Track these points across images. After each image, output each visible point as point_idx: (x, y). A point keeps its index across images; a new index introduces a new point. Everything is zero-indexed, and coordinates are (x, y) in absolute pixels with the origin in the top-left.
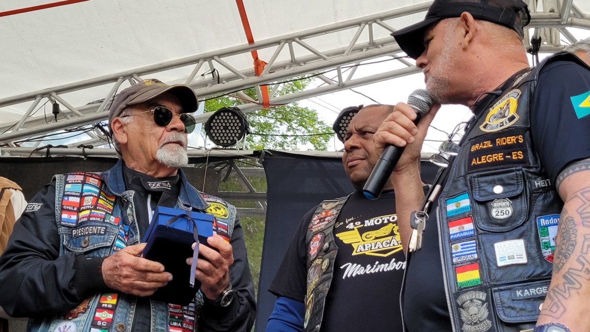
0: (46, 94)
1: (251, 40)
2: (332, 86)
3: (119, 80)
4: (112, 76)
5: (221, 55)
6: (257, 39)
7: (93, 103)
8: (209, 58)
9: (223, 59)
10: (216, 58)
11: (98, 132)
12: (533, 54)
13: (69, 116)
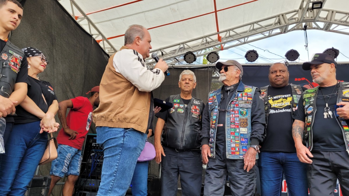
0: (160, 50)
1: (218, 31)
2: (242, 43)
3: (180, 44)
4: (178, 44)
5: (209, 36)
6: (220, 30)
8: (206, 37)
11: (175, 60)
12: (304, 30)
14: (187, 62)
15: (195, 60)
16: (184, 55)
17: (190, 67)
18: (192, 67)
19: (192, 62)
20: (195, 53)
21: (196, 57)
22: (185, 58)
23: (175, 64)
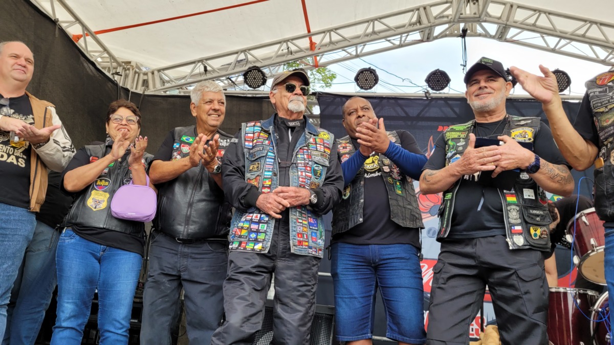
0: (201, 61)
1: (309, 31)
2: (352, 56)
3: (239, 53)
4: (235, 51)
5: (293, 39)
6: (312, 30)
7: (224, 65)
8: (286, 41)
9: (294, 42)
10: (290, 41)
11: (228, 81)
12: (462, 38)
13: (212, 73)
14: (250, 86)
15: (264, 83)
16: (244, 72)
17: (254, 96)
18: (257, 96)
19: (259, 86)
20: (266, 71)
21: (266, 77)
22: (246, 79)
23: (228, 90)
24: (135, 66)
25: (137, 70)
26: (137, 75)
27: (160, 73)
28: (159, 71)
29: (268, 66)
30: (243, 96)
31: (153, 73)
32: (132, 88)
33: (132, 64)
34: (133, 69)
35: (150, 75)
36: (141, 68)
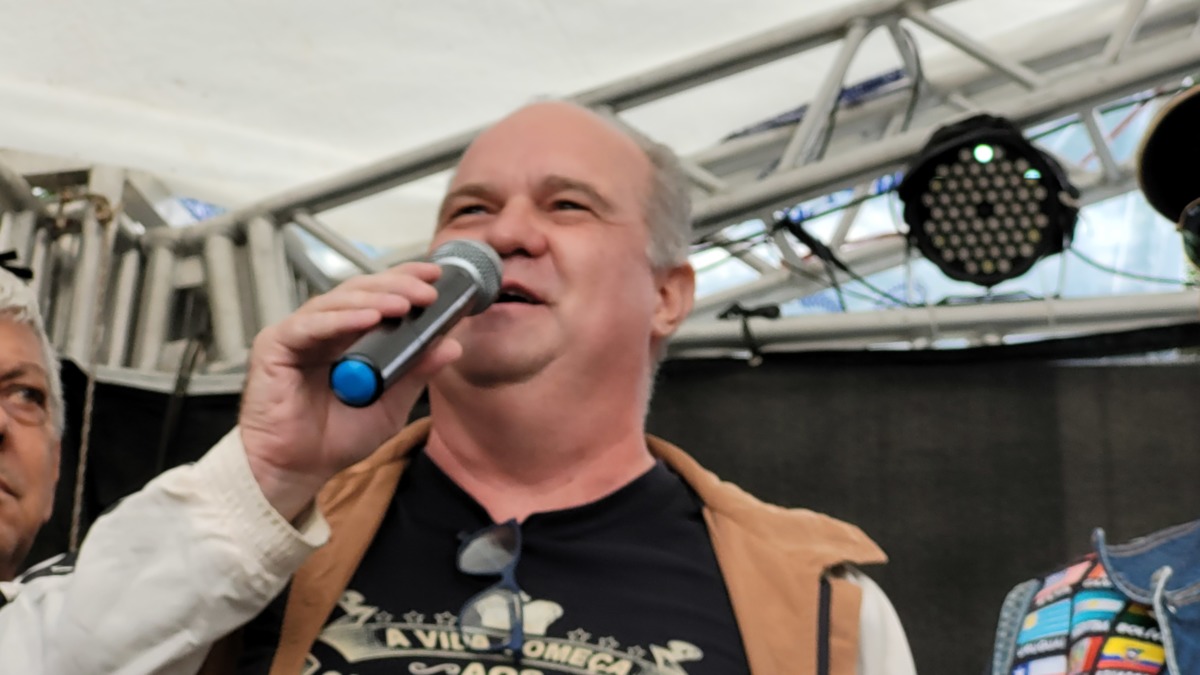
14: (955, 270)
15: (1058, 231)
16: (899, 174)
17: (992, 339)
18: (1012, 339)
19: (1020, 266)
20: (1060, 142)
21: (1075, 193)
22: (916, 216)
23: (785, 310)
24: (115, 201)
25: (136, 229)
26: (131, 260)
27: (292, 229)
28: (282, 216)
29: (1080, 105)
30: (903, 345)
31: (240, 237)
32: (101, 356)
33: (95, 186)
34: (103, 223)
35: (220, 251)
36: (161, 209)
